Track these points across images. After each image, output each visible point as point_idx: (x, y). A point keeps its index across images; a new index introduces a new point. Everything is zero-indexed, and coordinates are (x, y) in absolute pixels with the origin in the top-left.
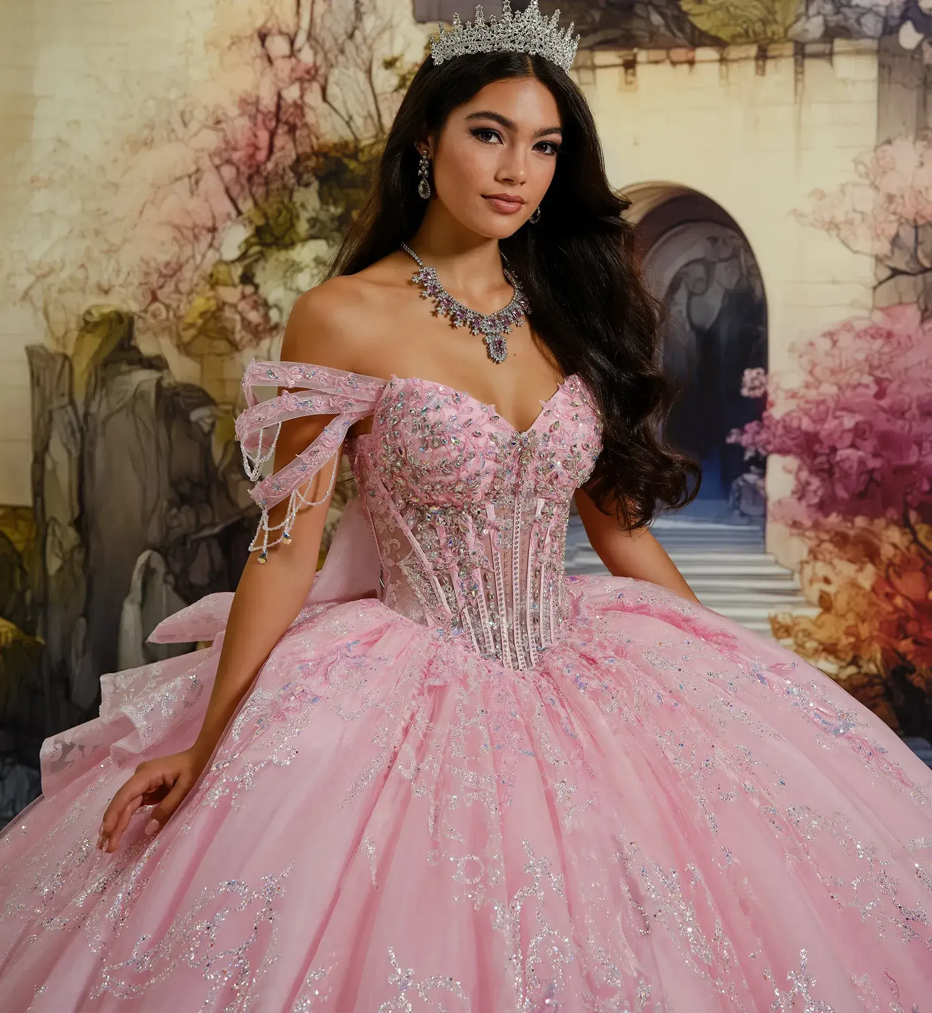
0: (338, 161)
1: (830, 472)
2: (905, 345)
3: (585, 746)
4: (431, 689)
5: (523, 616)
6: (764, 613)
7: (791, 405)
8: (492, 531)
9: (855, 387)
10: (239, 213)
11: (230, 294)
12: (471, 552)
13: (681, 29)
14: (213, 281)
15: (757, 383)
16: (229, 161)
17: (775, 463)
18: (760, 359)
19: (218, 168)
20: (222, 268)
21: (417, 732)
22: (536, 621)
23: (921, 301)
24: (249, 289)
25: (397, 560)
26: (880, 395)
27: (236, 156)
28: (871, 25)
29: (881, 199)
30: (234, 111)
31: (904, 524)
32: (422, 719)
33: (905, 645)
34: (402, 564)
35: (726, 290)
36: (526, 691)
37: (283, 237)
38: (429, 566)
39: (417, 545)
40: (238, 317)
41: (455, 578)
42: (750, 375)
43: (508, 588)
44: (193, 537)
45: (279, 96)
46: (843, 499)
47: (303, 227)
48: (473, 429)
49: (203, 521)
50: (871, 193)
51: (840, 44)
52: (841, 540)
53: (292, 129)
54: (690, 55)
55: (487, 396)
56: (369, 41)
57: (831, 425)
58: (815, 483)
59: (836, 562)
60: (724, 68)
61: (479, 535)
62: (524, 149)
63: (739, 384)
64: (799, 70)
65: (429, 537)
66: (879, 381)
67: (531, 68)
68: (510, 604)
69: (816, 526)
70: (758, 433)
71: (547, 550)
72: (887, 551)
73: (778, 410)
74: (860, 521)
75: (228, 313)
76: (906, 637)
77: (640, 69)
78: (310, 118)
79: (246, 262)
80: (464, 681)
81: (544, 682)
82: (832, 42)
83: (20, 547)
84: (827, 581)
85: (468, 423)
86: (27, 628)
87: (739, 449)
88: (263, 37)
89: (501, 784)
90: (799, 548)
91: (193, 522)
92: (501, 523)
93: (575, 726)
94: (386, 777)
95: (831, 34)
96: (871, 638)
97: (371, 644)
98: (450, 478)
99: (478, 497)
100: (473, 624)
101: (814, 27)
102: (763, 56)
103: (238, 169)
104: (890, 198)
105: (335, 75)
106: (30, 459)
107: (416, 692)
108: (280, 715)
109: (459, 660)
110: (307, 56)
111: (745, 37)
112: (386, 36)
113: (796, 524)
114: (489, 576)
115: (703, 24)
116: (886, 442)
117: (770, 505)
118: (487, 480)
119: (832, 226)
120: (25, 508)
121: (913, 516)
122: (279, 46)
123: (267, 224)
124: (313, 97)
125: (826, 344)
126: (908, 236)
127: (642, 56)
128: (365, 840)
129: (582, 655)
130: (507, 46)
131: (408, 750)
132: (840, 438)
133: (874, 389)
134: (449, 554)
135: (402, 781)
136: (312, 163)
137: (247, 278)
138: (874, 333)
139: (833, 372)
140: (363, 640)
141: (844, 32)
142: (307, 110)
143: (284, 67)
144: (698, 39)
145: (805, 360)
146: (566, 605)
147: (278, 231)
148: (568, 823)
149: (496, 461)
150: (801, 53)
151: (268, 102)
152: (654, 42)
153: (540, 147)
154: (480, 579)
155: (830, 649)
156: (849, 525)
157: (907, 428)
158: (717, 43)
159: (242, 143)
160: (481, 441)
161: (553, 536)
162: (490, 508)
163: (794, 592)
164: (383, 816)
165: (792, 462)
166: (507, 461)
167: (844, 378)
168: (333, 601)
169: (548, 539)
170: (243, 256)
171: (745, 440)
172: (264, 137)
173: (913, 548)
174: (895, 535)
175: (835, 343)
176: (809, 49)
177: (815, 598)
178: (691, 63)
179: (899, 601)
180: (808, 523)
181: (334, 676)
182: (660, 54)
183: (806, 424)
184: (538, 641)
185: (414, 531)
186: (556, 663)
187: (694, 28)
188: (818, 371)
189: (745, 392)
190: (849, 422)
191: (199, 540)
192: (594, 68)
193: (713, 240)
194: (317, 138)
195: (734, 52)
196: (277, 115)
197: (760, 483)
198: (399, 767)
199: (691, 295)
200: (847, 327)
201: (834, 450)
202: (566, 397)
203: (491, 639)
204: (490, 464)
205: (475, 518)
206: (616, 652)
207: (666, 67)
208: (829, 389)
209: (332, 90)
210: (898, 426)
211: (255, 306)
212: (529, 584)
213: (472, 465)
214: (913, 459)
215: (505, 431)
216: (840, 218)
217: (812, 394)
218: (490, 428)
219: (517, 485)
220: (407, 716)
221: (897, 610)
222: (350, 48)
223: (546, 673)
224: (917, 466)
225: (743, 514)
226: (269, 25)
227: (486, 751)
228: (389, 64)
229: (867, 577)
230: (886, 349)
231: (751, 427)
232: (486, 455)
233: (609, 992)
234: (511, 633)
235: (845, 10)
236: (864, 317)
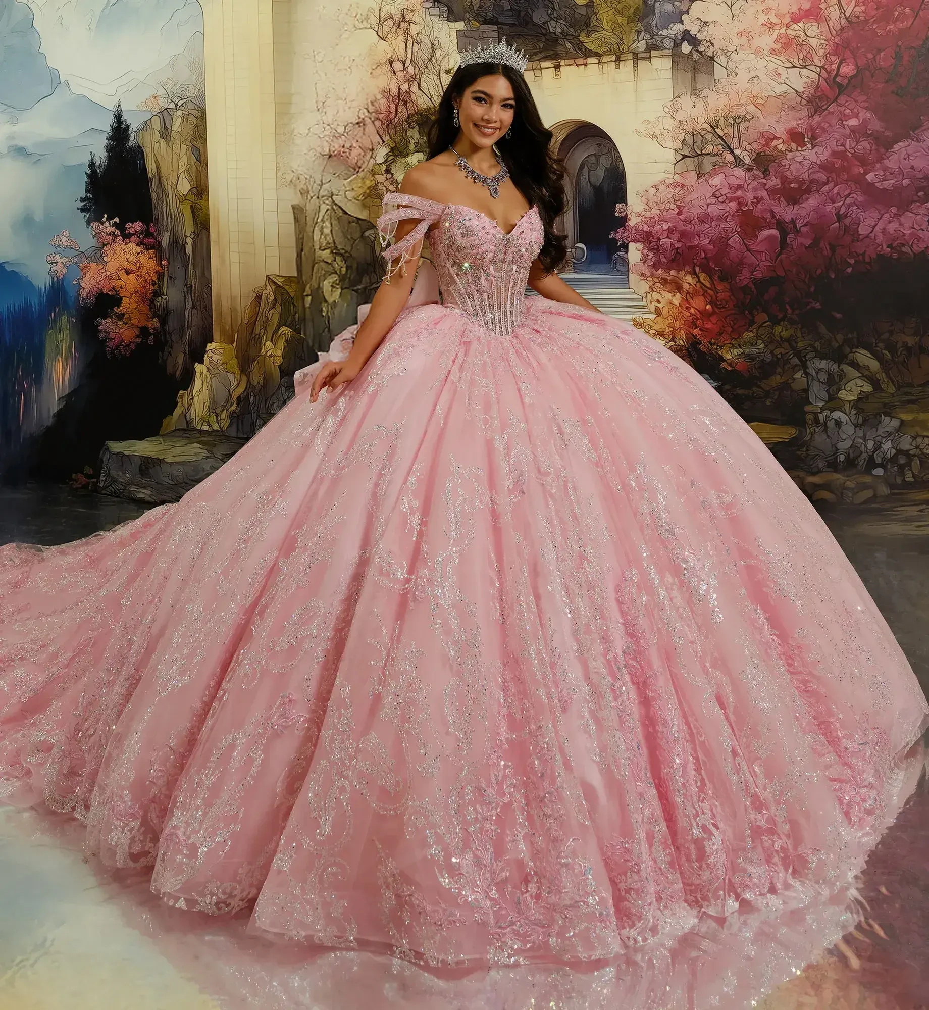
0: (427, 117)
1: (658, 250)
2: (690, 190)
3: (535, 366)
4: (465, 343)
5: (506, 312)
6: (629, 317)
7: (639, 219)
8: (492, 278)
9: (668, 210)
10: (384, 142)
11: (381, 178)
12: (482, 286)
13: (580, 50)
14: (373, 173)
15: (622, 210)
16: (378, 119)
17: (632, 246)
18: (623, 199)
19: (373, 122)
20: (377, 167)
21: (459, 361)
22: (511, 313)
23: (697, 170)
24: (389, 176)
25: (448, 287)
26: (679, 213)
27: (381, 116)
28: (668, 43)
29: (676, 123)
30: (379, 96)
31: (694, 273)
32: (461, 356)
33: (696, 331)
34: (451, 289)
35: (606, 168)
36: (506, 344)
37: (403, 152)
38: (463, 291)
39: (458, 281)
40: (384, 188)
41: (475, 297)
42: (618, 206)
43: (499, 301)
44: (369, 288)
45: (399, 89)
46: (664, 262)
47: (412, 147)
48: (485, 231)
49: (373, 281)
50: (671, 120)
51: (654, 53)
52: (664, 282)
53: (406, 103)
54: (585, 61)
55: (492, 216)
56: (439, 62)
57: (657, 227)
58: (651, 255)
59: (662, 292)
60: (601, 66)
61: (486, 279)
62: (496, 107)
63: (614, 211)
64: (635, 66)
65: (464, 278)
66: (678, 207)
67: (501, 71)
68: (499, 308)
69: (652, 275)
70: (624, 233)
71: (518, 286)
72: (686, 286)
73: (633, 222)
74: (672, 273)
75: (380, 187)
76: (696, 328)
77: (562, 68)
78: (413, 98)
79: (387, 164)
80: (479, 340)
81: (515, 341)
82: (650, 52)
83: (292, 295)
84: (658, 301)
85: (483, 228)
86: (297, 331)
87: (615, 241)
88: (391, 62)
89: (497, 384)
90: (644, 286)
91: (368, 281)
92: (496, 275)
93: (530, 358)
94: (446, 381)
95: (649, 49)
96: (680, 329)
97: (437, 324)
98: (474, 252)
99: (486, 262)
100: (483, 315)
101: (642, 45)
102: (618, 60)
103: (382, 122)
104: (681, 122)
105: (424, 78)
106: (296, 255)
107: (457, 344)
108: (398, 354)
109: (477, 330)
110: (411, 70)
111: (609, 52)
112: (446, 59)
113: (642, 275)
114: (490, 296)
115: (590, 46)
116: (683, 235)
117: (630, 265)
118: (490, 255)
119: (654, 136)
120: (295, 277)
121: (697, 269)
122: (398, 66)
123: (396, 146)
124: (415, 88)
125: (653, 191)
126: (689, 139)
127: (563, 62)
128: (438, 407)
129: (533, 329)
130: (490, 60)
131: (455, 368)
132: (662, 234)
133: (677, 210)
134: (472, 286)
135: (453, 382)
136: (415, 118)
137: (388, 171)
138: (676, 185)
139: (657, 204)
140: (433, 323)
141: (656, 47)
142: (412, 94)
143: (401, 75)
144: (588, 54)
145: (643, 199)
146: (524, 309)
147: (401, 149)
148: (527, 400)
149: (495, 246)
150: (636, 57)
151: (394, 92)
152: (568, 56)
153: (505, 106)
154: (486, 297)
155: (661, 334)
156: (668, 274)
157: (693, 228)
158: (598, 55)
159: (383, 109)
160: (489, 237)
161: (521, 280)
162: (492, 268)
163: (643, 307)
164: (445, 397)
165: (639, 246)
166: (500, 247)
167: (662, 206)
168: (420, 305)
169: (519, 281)
170: (386, 161)
171: (618, 236)
172: (393, 106)
173: (698, 285)
174: (689, 279)
175: (657, 190)
176: (640, 56)
177: (653, 310)
178: (586, 64)
179: (692, 310)
180: (649, 274)
181: (421, 337)
182: (571, 61)
183: (646, 228)
184: (512, 322)
185: (457, 275)
186: (521, 332)
187: (586, 49)
188: (650, 204)
189: (617, 214)
190: (666, 226)
191: (371, 290)
192: (541, 69)
193: (599, 145)
194: (417, 106)
195: (605, 59)
196: (399, 97)
197: (625, 256)
198: (452, 377)
199: (590, 170)
200: (663, 182)
201: (659, 239)
202: (528, 219)
203: (491, 322)
204: (492, 248)
205: (485, 271)
206: (549, 330)
207: (574, 67)
208: (656, 212)
209: (423, 84)
210: (688, 228)
211: (392, 184)
212: (509, 299)
213: (484, 247)
214: (696, 243)
215: (500, 233)
216: (657, 132)
217: (648, 214)
218: (493, 231)
219: (504, 259)
220: (454, 355)
221: (692, 315)
222: (430, 65)
223: (516, 337)
224: (696, 246)
225: (618, 271)
226: (394, 57)
227: (489, 369)
228: (448, 72)
229: (677, 299)
230: (681, 192)
231: (620, 230)
232: (491, 243)
233: (547, 474)
234: (500, 319)
235: (655, 37)
236: (670, 178)
